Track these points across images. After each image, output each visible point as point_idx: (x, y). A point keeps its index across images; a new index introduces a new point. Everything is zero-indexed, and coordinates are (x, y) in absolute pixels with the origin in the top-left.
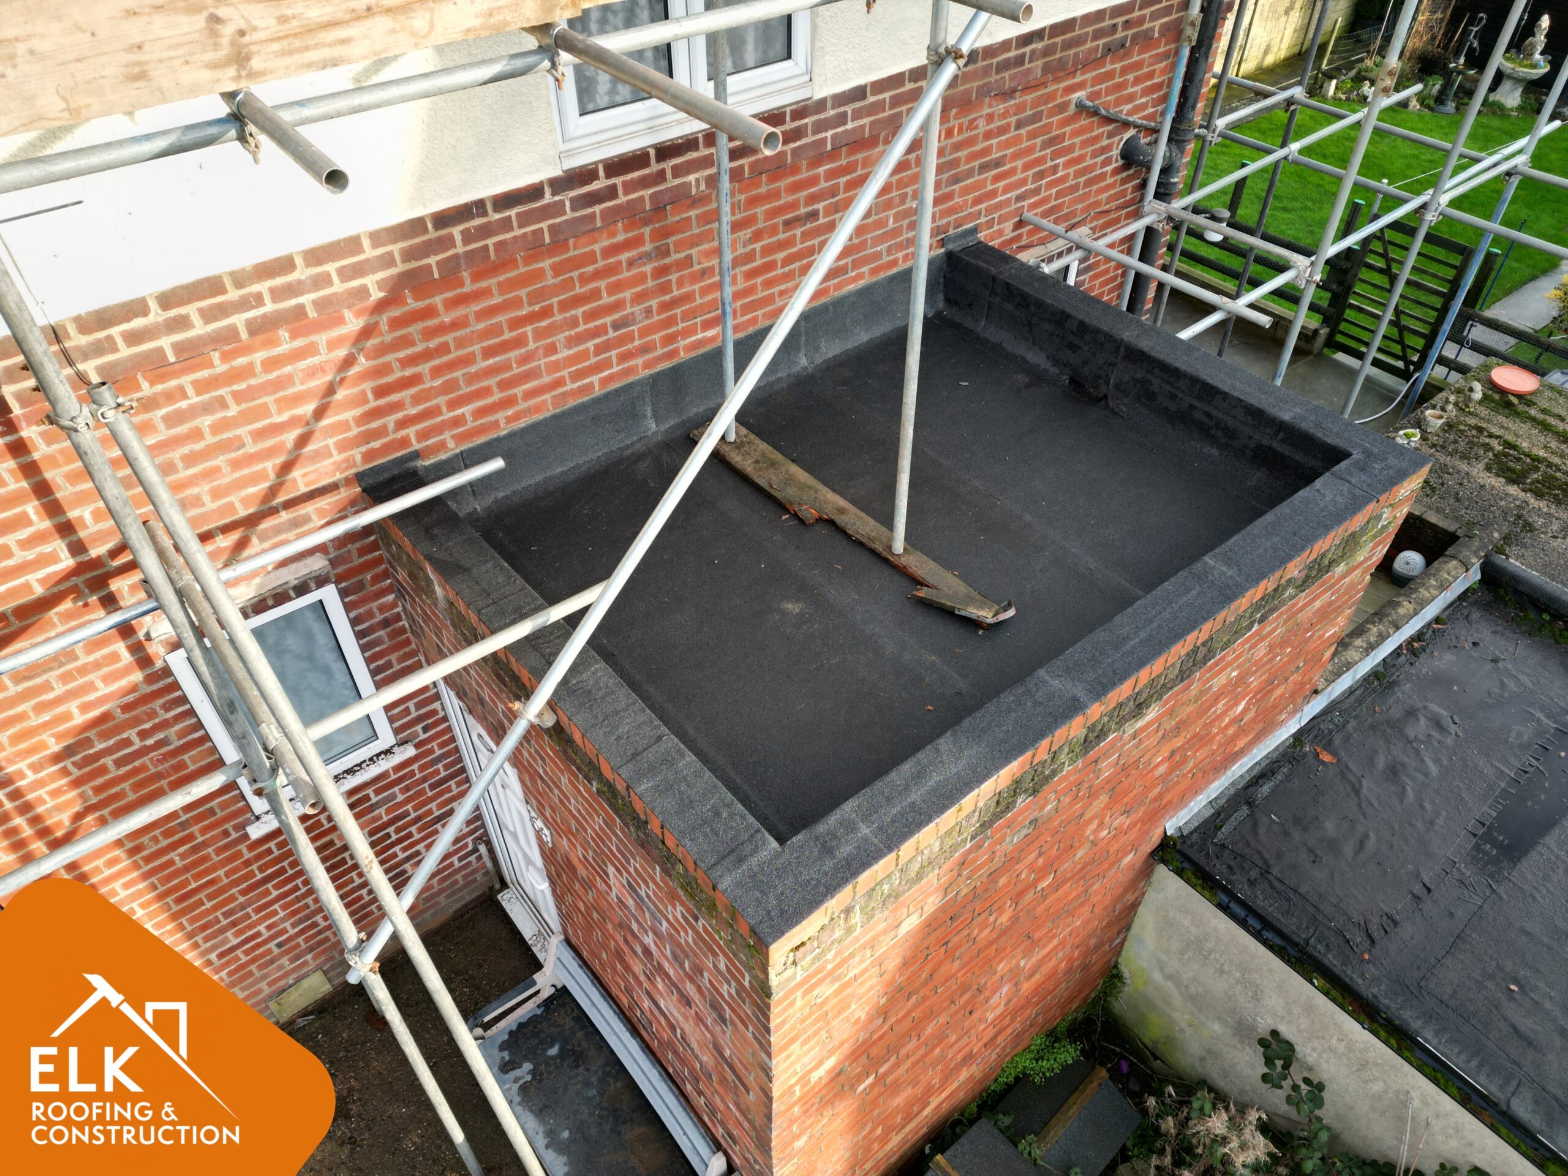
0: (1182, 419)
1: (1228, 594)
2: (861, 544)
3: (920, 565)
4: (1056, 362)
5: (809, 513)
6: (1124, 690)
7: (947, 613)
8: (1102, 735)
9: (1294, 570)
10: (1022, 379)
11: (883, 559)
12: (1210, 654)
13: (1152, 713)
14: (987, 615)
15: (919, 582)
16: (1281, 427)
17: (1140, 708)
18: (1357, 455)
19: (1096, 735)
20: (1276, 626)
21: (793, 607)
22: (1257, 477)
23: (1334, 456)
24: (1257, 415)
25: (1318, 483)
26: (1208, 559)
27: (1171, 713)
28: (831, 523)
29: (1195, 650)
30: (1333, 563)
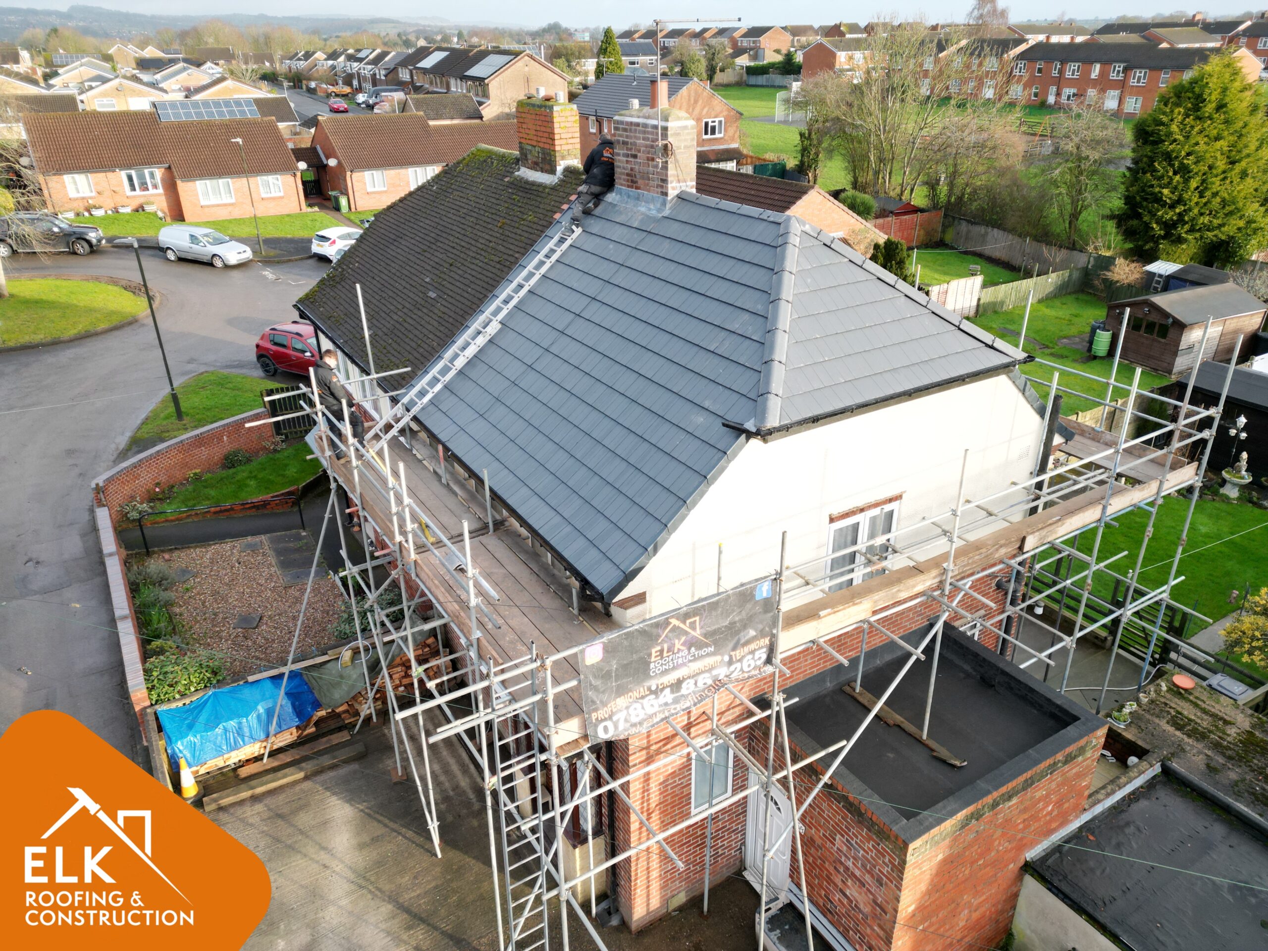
0: (1023, 698)
1: (1037, 762)
2: (910, 735)
3: (933, 744)
4: (975, 670)
5: (891, 722)
6: (1003, 790)
7: (944, 762)
8: (998, 804)
9: (1060, 757)
10: (962, 675)
11: (919, 741)
12: (1033, 783)
13: (1014, 800)
14: (958, 763)
15: (932, 750)
16: (1058, 706)
17: (1010, 798)
18: (1083, 719)
19: (995, 804)
20: (1057, 777)
21: (891, 755)
22: (1051, 723)
23: (1076, 719)
24: (1049, 700)
25: (1069, 728)
26: (1030, 751)
27: (1021, 802)
28: (899, 726)
29: (1026, 780)
30: (1075, 757)
